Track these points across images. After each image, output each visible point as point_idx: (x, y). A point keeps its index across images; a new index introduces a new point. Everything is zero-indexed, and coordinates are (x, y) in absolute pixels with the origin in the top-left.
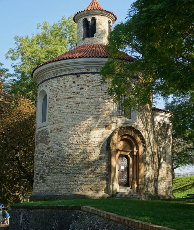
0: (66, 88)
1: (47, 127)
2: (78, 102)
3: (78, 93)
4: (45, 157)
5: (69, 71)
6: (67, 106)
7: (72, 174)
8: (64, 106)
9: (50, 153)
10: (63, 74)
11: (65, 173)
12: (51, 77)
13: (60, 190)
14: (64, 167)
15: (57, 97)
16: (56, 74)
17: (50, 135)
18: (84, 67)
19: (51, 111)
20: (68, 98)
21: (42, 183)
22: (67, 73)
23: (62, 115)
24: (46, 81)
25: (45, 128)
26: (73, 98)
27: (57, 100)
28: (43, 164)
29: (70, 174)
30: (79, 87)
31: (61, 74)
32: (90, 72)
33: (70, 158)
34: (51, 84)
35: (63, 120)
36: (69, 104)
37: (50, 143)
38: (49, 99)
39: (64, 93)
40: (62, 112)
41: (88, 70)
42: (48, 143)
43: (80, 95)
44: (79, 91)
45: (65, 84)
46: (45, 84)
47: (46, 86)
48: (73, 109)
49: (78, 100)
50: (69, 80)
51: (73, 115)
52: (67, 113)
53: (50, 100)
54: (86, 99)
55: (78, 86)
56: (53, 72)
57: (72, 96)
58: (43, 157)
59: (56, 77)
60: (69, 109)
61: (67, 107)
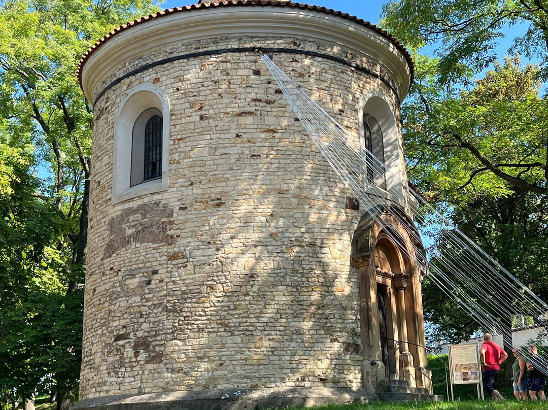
0: (232, 86)
1: (166, 195)
2: (272, 128)
3: (268, 102)
4: (161, 281)
5: (240, 40)
6: (238, 136)
7: (262, 331)
8: (227, 136)
9: (182, 271)
10: (222, 46)
11: (240, 328)
12: (175, 55)
13: (221, 382)
14: (234, 312)
15: (201, 108)
16: (194, 46)
17: (178, 216)
18: (283, 36)
19: (179, 150)
20: (240, 114)
21: (147, 362)
22: (235, 46)
23: (222, 161)
24: (157, 68)
25: (156, 197)
26: (256, 115)
27: (202, 118)
28: (149, 304)
29: (254, 333)
30: (270, 85)
31: (213, 48)
32: (300, 49)
33: (252, 283)
34: (175, 75)
35: (226, 176)
36: (244, 131)
37: (180, 242)
38: (172, 115)
39: (225, 101)
40: (222, 151)
41: (295, 44)
42: (170, 240)
43: (275, 109)
44: (272, 97)
45: (228, 74)
46: (154, 76)
47: (157, 80)
48: (257, 144)
49: (270, 120)
50: (241, 65)
51: (258, 161)
52: (237, 156)
53: (174, 117)
54: (293, 120)
55: (269, 83)
56: (185, 42)
57: (252, 109)
58: (149, 283)
59: (195, 55)
60: (245, 145)
61: (238, 139)
